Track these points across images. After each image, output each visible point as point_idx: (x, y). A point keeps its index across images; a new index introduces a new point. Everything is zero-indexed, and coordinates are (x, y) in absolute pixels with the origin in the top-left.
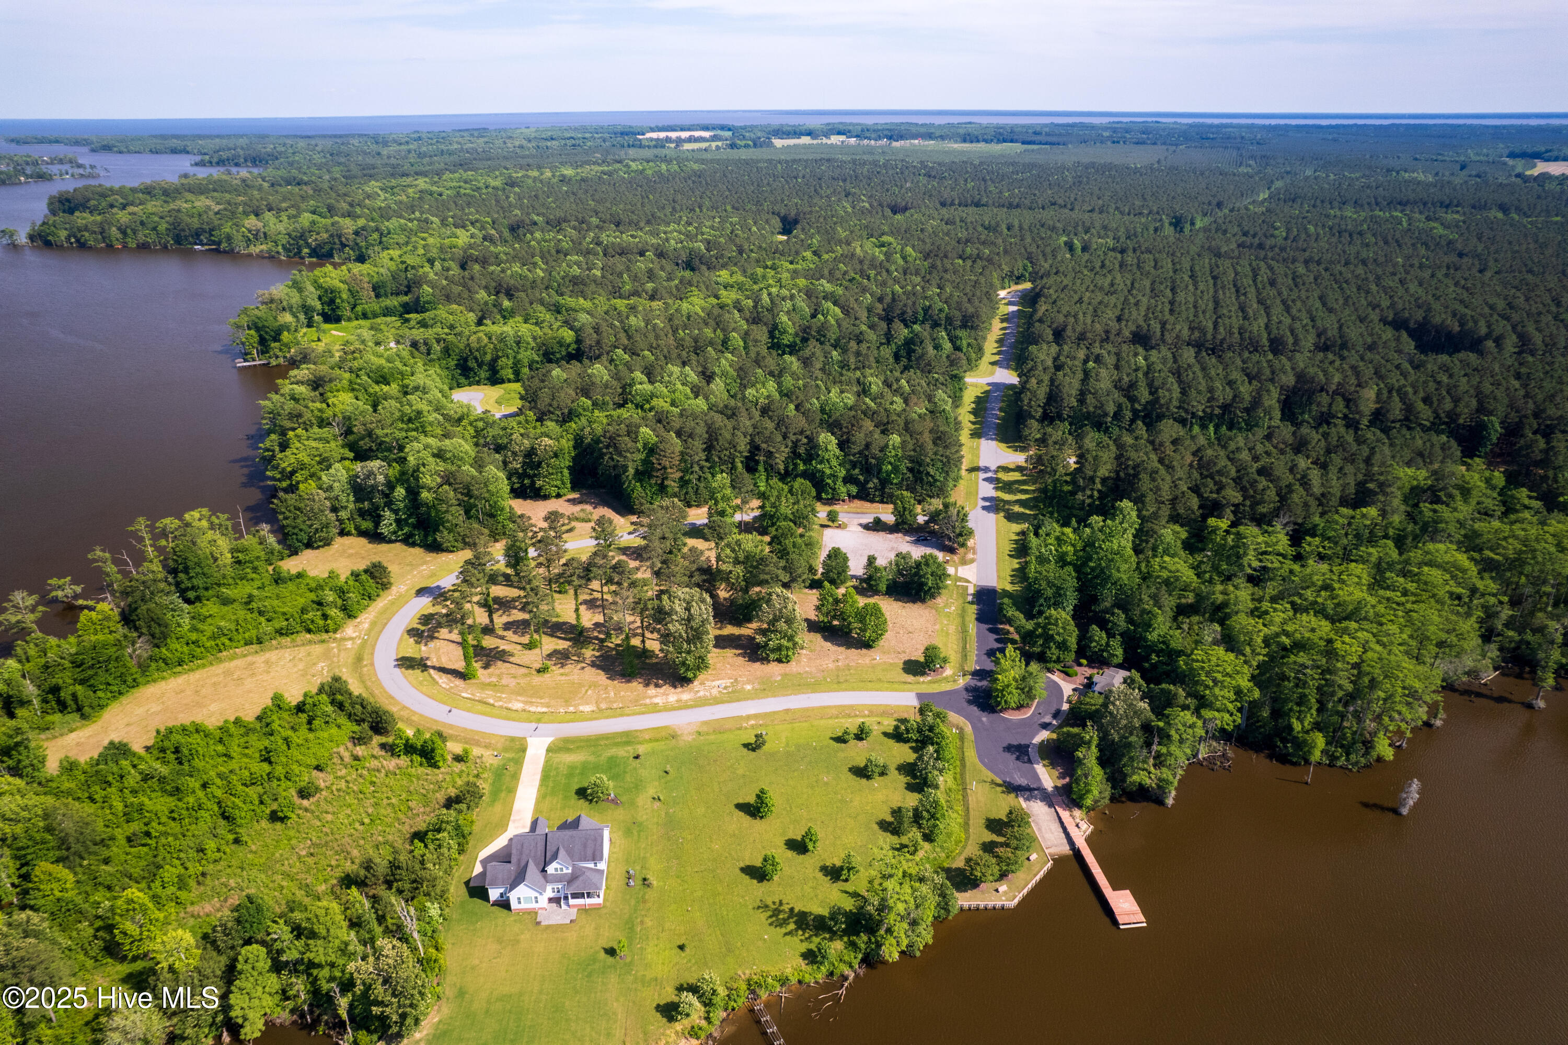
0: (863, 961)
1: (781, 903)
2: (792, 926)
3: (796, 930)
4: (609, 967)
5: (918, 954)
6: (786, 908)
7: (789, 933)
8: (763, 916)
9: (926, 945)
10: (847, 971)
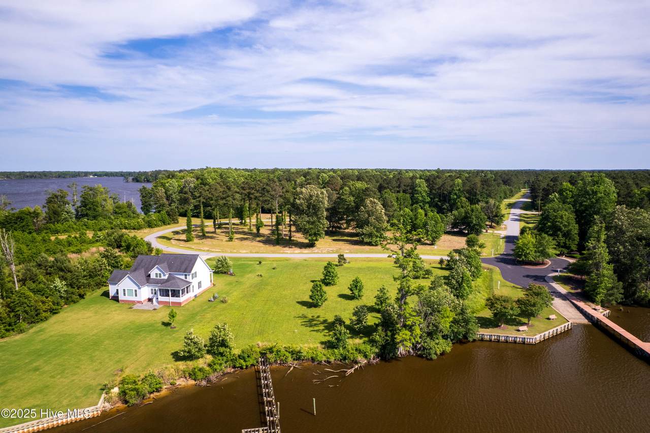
0: (378, 355)
1: (318, 317)
2: (321, 327)
3: (323, 330)
4: (158, 330)
5: (434, 357)
6: (321, 319)
7: (317, 331)
8: (299, 321)
9: (443, 354)
10: (360, 358)
